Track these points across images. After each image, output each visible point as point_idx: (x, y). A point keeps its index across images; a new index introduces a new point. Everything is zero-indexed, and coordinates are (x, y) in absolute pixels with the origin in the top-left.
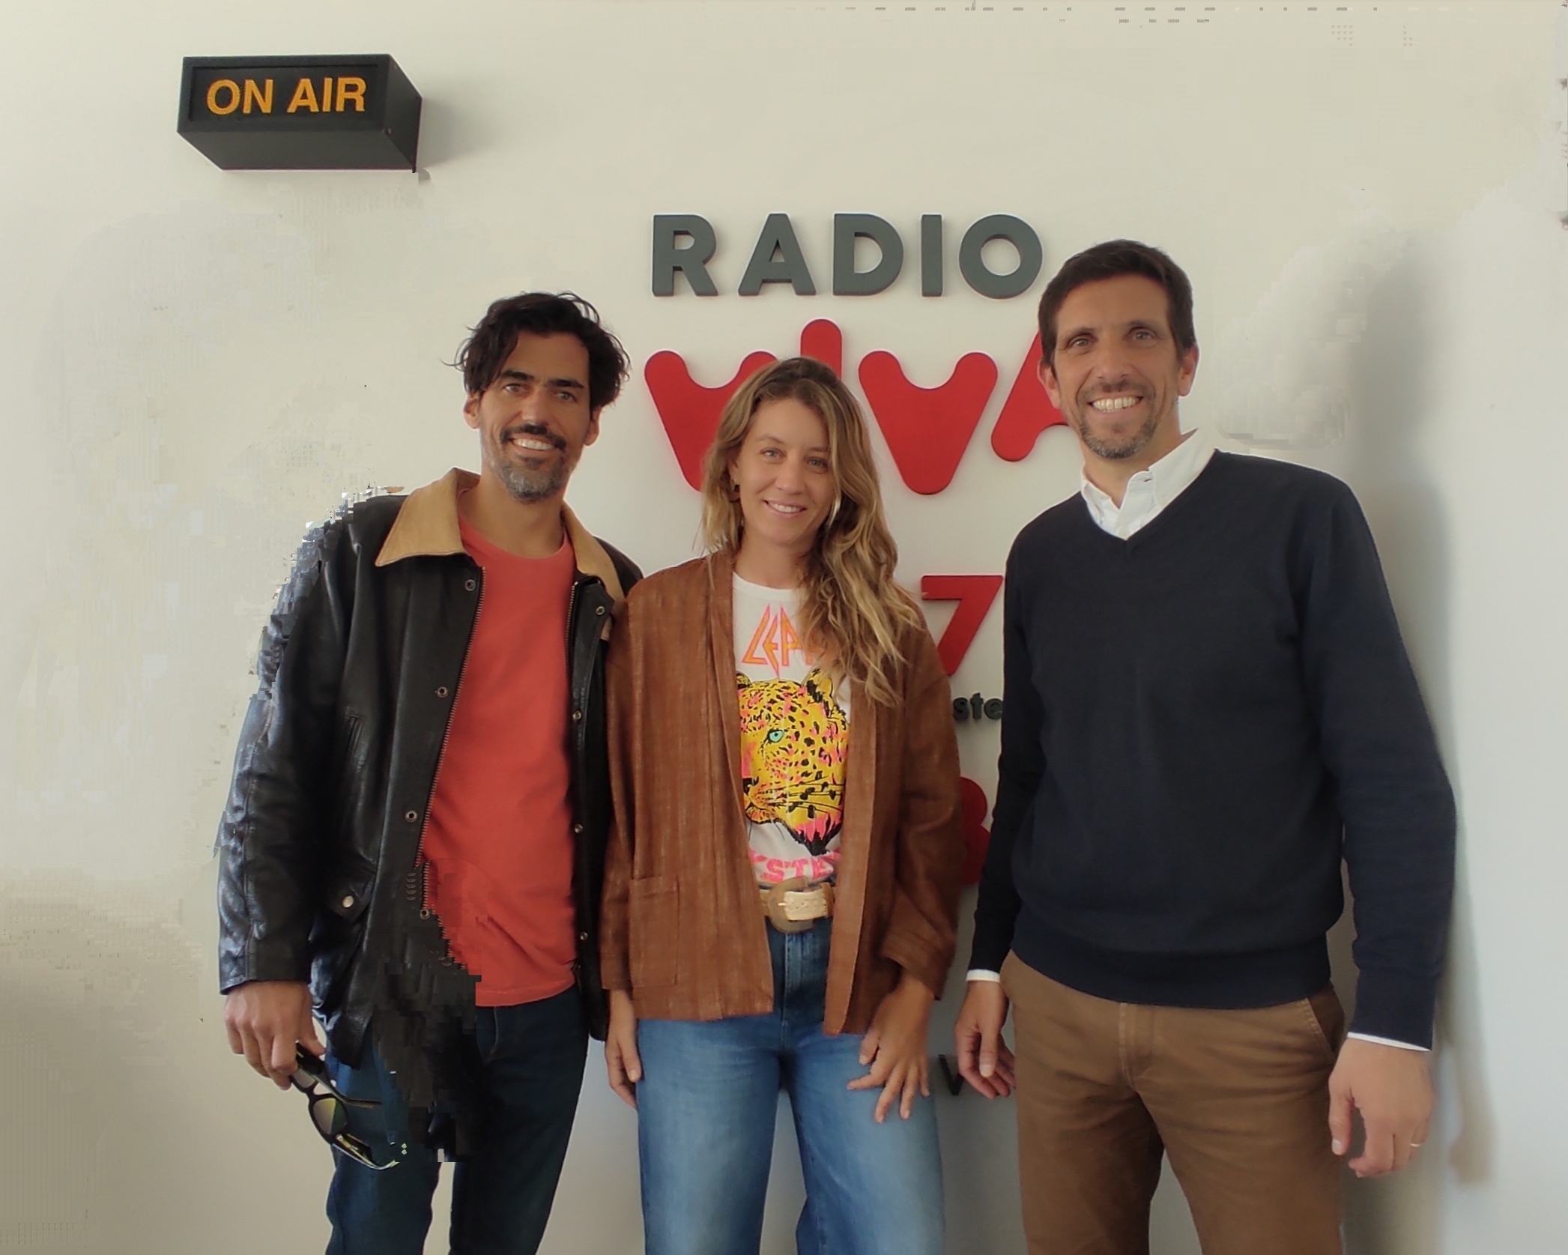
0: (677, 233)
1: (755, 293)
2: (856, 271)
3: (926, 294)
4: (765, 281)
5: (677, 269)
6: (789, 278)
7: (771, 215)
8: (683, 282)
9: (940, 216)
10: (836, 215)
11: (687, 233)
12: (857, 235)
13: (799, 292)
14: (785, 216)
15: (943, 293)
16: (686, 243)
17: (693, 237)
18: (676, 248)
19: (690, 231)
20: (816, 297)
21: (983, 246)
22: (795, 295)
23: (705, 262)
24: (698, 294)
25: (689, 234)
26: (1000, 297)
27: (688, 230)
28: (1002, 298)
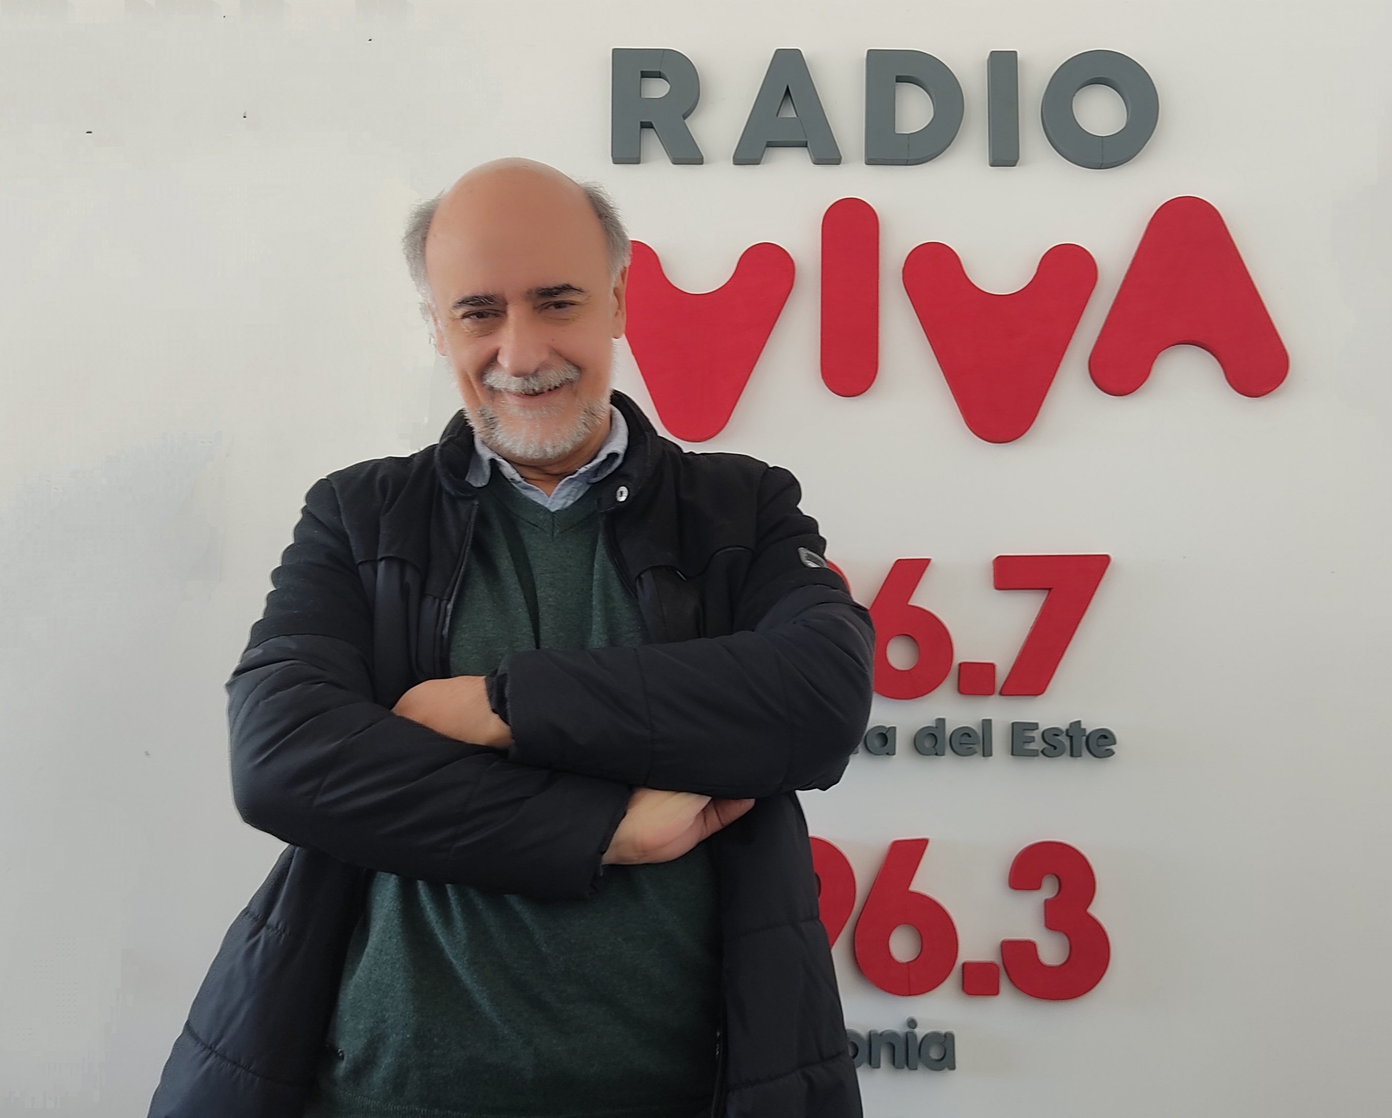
0: (645, 75)
1: (756, 161)
2: (898, 131)
3: (996, 162)
4: (771, 145)
5: (645, 126)
6: (805, 140)
7: (778, 50)
8: (652, 144)
9: (1015, 52)
10: (869, 51)
11: (659, 75)
12: (900, 79)
13: (819, 161)
15: (1019, 164)
16: (658, 89)
17: (668, 81)
18: (642, 96)
19: (664, 71)
20: (841, 165)
21: (1075, 95)
22: (812, 164)
23: (685, 117)
24: (676, 162)
25: (662, 76)
26: (1099, 167)
27: (661, 71)
28: (1102, 167)
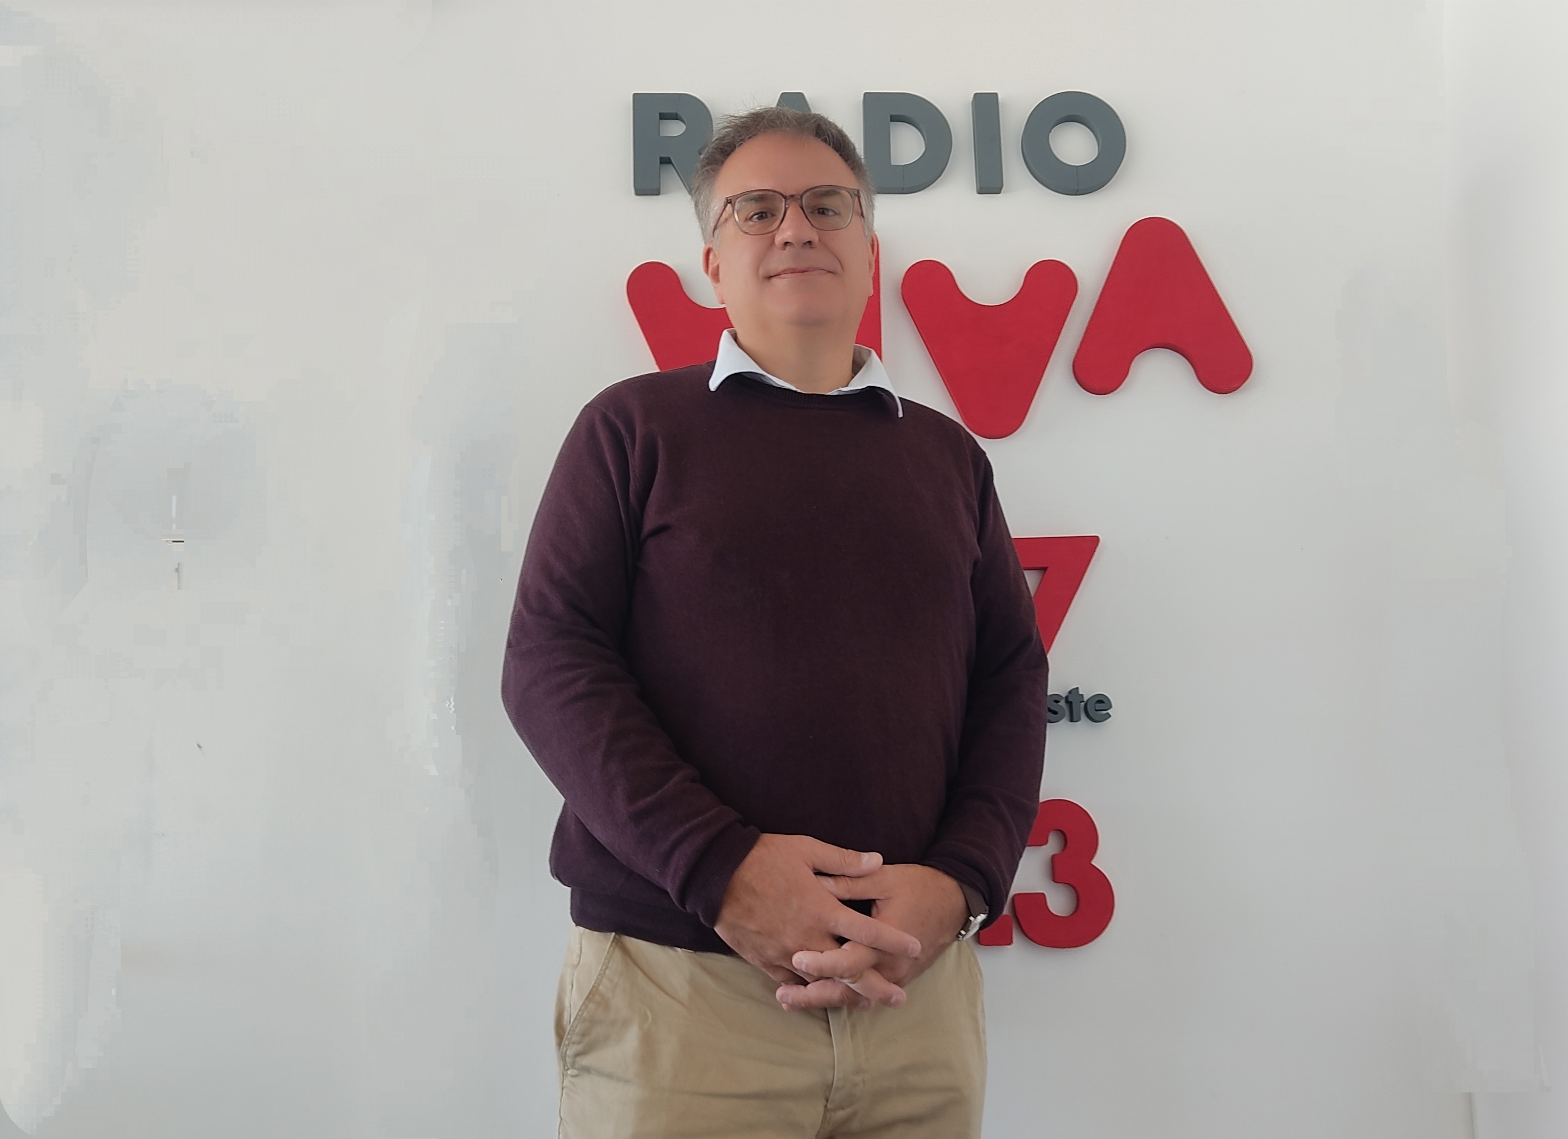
0: (663, 117)
2: (893, 163)
3: (981, 191)
5: (666, 161)
7: (783, 93)
8: (671, 178)
9: (996, 94)
10: (865, 94)
11: (675, 117)
12: (895, 119)
14: (801, 95)
15: (1002, 191)
16: (675, 129)
17: (683, 122)
18: (661, 135)
19: (680, 113)
21: (1050, 132)
25: (678, 118)
26: (1075, 193)
27: (678, 113)
28: (1078, 194)
